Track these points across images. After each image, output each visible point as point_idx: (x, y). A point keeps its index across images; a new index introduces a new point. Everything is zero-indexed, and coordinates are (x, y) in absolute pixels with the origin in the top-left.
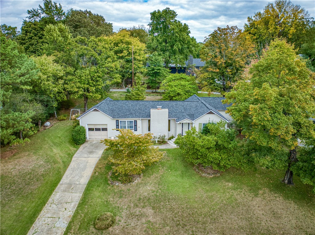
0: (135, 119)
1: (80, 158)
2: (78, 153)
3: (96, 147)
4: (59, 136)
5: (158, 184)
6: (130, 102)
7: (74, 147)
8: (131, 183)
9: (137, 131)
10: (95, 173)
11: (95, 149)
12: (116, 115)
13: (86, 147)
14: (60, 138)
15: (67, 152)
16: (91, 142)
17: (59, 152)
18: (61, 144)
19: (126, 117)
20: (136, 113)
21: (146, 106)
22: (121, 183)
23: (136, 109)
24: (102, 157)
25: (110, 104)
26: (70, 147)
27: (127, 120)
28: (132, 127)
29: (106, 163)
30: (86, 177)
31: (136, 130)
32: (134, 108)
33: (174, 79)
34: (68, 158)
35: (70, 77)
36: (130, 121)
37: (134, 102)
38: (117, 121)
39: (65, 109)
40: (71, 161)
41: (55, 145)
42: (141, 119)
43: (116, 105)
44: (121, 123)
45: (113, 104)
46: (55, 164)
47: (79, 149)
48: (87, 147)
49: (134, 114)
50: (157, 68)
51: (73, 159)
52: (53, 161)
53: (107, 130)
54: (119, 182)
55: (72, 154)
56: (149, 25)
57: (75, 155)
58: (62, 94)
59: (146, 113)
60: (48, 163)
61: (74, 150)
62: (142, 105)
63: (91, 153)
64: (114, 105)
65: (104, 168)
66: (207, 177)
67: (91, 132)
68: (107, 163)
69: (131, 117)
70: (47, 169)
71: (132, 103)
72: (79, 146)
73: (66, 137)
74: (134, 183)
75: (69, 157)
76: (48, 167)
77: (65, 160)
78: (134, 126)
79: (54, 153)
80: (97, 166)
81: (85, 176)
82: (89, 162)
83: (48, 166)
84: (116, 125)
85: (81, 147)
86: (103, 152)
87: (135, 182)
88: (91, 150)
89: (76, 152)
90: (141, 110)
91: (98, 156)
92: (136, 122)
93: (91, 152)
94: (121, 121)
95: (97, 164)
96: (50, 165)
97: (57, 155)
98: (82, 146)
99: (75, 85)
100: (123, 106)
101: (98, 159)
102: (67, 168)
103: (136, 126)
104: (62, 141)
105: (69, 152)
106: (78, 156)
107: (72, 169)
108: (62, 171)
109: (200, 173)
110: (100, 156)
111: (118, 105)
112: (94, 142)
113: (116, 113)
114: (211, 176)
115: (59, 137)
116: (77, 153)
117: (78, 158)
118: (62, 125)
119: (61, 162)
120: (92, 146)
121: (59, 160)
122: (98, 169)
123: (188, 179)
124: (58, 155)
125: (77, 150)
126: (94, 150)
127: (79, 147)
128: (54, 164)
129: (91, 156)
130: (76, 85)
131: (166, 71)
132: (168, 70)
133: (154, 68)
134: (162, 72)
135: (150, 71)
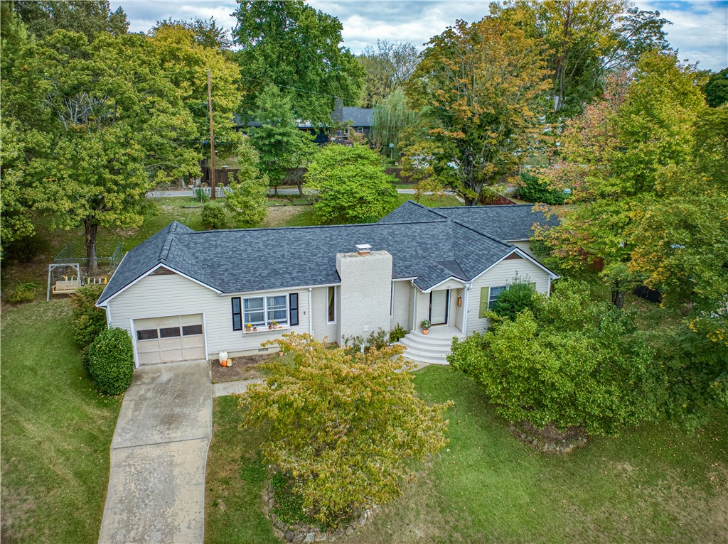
0: (293, 289)
1: (138, 451)
2: (123, 430)
3: (178, 396)
4: (28, 363)
5: (439, 509)
6: (256, 233)
7: (101, 405)
8: (355, 524)
9: (298, 324)
10: (216, 505)
11: (181, 406)
12: (228, 281)
13: (143, 399)
14: (36, 374)
15: (78, 429)
16: (154, 379)
17: (48, 433)
18: (47, 396)
19: (265, 285)
20: (290, 269)
21: (308, 244)
22: (322, 532)
23: (283, 256)
24: (215, 435)
25: (196, 243)
26: (85, 407)
27: (265, 295)
28: (282, 314)
29: (237, 457)
30: (189, 528)
31: (295, 322)
32: (274, 252)
33: (339, 158)
34: (91, 455)
35: (38, 164)
36: (275, 297)
37: (268, 234)
38: (236, 301)
39: (22, 262)
40: (108, 469)
41: (24, 402)
42: (310, 287)
43: (216, 247)
44: (246, 307)
45: (203, 244)
46: (49, 490)
47: (122, 412)
48: (145, 399)
49: (285, 272)
50: (281, 131)
51: (115, 457)
52: (39, 477)
53: (200, 332)
54: (312, 526)
55: (101, 438)
56: (234, 15)
57: (117, 440)
58: (17, 217)
59: (322, 268)
60: (23, 490)
61: (105, 418)
62: (296, 241)
63: (170, 424)
64: (208, 248)
65: (237, 475)
66: (558, 453)
67: (149, 344)
68: (242, 458)
69: (278, 284)
70: (24, 517)
71: (264, 239)
72: (116, 397)
73: (54, 365)
74: (363, 522)
75: (95, 451)
76: (26, 506)
77: (83, 466)
78: (291, 310)
79: (34, 442)
80: (211, 478)
81: (183, 527)
82: (178, 460)
83: (25, 500)
84: (233, 314)
85: (124, 404)
86: (214, 414)
87: (366, 516)
88: (167, 412)
89: (115, 423)
90: (300, 257)
91: (200, 432)
92: (294, 297)
93: (170, 420)
94: (246, 300)
95: (208, 465)
96: (31, 498)
97: (46, 446)
98: (126, 398)
99: (60, 189)
100: (238, 250)
101: (205, 446)
102: (104, 502)
103: (295, 309)
104: (48, 385)
105: (87, 428)
106: (128, 444)
107: (121, 501)
108: (84, 515)
109: (535, 442)
110: (209, 430)
111: (220, 246)
112: (165, 378)
113: (226, 274)
114: (568, 450)
115: (31, 369)
116: (118, 430)
117: (130, 451)
118: (26, 319)
119: (70, 476)
120: (163, 392)
121: (61, 470)
122: (220, 489)
123: (512, 471)
124: (49, 451)
125: (116, 417)
126: (177, 410)
127: (119, 404)
128: (43, 489)
129: (176, 434)
130: (64, 189)
131: (303, 139)
132: (307, 134)
133: (272, 130)
134: (294, 140)
135: (262, 138)
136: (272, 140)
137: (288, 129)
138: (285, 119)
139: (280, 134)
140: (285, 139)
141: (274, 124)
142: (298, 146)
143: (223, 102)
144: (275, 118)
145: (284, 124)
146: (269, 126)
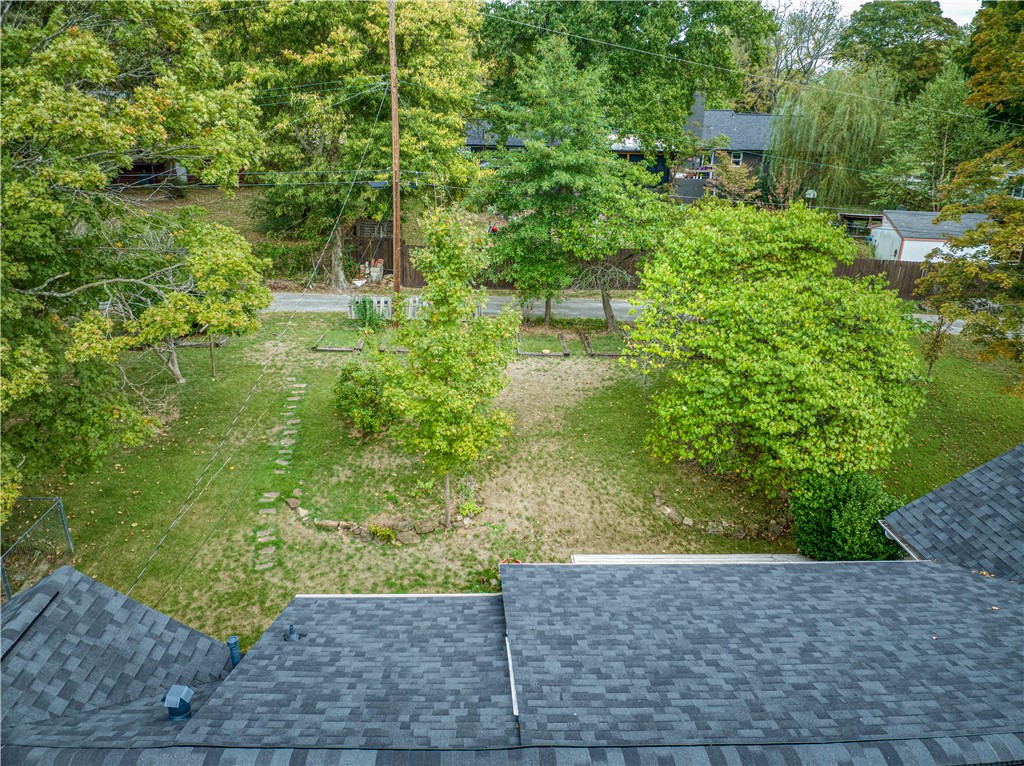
131: (627, 182)
132: (637, 170)
133: (548, 156)
134: (604, 184)
135: (519, 177)
136: (546, 185)
137: (589, 155)
138: (584, 128)
139: (568, 169)
140: (580, 182)
141: (553, 137)
142: (614, 201)
143: (438, 85)
144: (558, 124)
145: (580, 141)
146: (541, 145)
